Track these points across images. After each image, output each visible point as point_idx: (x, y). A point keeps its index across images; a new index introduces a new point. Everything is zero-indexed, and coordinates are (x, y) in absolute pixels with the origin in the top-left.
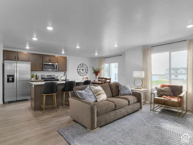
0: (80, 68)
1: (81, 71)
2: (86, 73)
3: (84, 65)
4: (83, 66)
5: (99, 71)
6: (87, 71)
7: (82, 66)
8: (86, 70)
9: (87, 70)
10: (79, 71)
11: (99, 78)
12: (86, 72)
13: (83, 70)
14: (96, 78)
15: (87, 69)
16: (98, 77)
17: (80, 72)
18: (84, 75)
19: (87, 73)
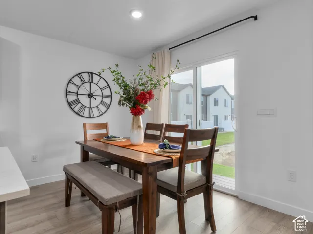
0: (79, 87)
1: (85, 100)
2: (103, 109)
3: (96, 78)
4: (91, 82)
5: (150, 93)
6: (107, 100)
7: (86, 79)
8: (103, 96)
9: (107, 96)
10: (72, 98)
11: (149, 126)
12: (102, 103)
13: (90, 95)
14: (135, 125)
15: (107, 92)
16: (142, 120)
17: (78, 101)
18: (96, 112)
19: (108, 107)
